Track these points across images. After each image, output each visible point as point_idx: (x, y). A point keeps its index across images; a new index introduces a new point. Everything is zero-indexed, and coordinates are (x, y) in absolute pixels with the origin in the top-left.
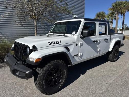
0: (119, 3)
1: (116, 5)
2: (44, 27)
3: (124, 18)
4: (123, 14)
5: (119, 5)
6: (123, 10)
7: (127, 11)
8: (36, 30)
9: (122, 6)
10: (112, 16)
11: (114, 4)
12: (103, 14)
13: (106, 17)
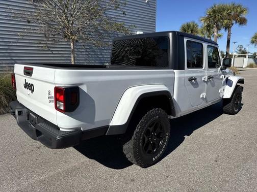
0: (218, 7)
1: (214, 11)
2: (86, 51)
3: (229, 35)
4: (228, 27)
5: (220, 12)
6: (225, 21)
7: (234, 22)
8: (74, 56)
9: (225, 14)
10: (208, 30)
11: (210, 10)
12: (194, 27)
13: (200, 32)
